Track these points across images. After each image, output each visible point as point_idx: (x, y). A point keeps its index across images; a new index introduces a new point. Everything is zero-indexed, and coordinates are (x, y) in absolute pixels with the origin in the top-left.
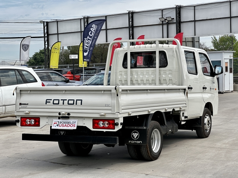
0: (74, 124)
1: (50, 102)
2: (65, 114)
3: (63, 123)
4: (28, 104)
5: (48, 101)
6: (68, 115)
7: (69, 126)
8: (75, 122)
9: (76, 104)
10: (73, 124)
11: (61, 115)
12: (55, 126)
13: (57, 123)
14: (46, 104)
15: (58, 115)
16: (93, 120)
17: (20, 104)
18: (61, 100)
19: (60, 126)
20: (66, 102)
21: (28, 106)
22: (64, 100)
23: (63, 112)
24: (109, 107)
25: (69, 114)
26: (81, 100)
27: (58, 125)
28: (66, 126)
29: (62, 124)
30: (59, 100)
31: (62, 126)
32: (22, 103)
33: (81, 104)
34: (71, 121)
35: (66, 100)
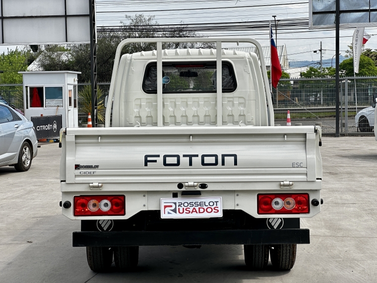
0: (215, 206)
1: (155, 161)
2: (194, 186)
3: (186, 205)
4: (97, 167)
5: (149, 159)
6: (200, 187)
7: (202, 210)
8: (217, 202)
9: (223, 164)
10: (213, 207)
11: (183, 189)
12: (169, 213)
13: (171, 206)
14: (146, 165)
15: (175, 188)
16: (258, 195)
17: (77, 167)
18: (184, 156)
19: (181, 211)
20: (197, 161)
21: (97, 171)
22: (191, 157)
23: (191, 182)
24: (302, 167)
25: (203, 186)
26: (235, 156)
27: (175, 211)
28: (196, 211)
29: (185, 208)
31: (185, 211)
32: (81, 164)
34: (206, 200)
35: (197, 156)
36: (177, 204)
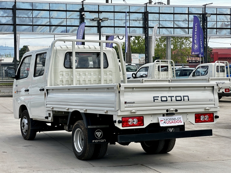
0: (180, 120)
1: (158, 99)
2: (173, 111)
3: (169, 119)
4: (134, 103)
5: (155, 98)
6: (175, 111)
7: (175, 122)
8: (180, 118)
9: (184, 100)
10: (179, 120)
11: (168, 112)
12: (163, 124)
13: (163, 121)
14: (154, 101)
15: (165, 112)
16: (195, 114)
17: (125, 103)
18: (169, 97)
19: (167, 123)
20: (174, 99)
21: (134, 105)
22: (171, 97)
24: (213, 101)
25: (176, 111)
27: (165, 122)
28: (173, 122)
29: (169, 121)
30: (166, 97)
31: (169, 123)
32: (127, 102)
33: (188, 100)
34: (176, 117)
35: (173, 97)
36: (165, 120)
